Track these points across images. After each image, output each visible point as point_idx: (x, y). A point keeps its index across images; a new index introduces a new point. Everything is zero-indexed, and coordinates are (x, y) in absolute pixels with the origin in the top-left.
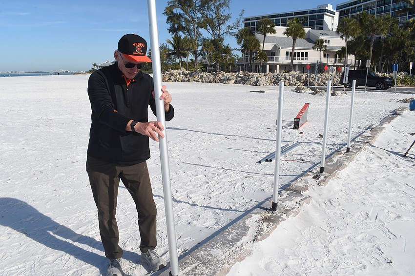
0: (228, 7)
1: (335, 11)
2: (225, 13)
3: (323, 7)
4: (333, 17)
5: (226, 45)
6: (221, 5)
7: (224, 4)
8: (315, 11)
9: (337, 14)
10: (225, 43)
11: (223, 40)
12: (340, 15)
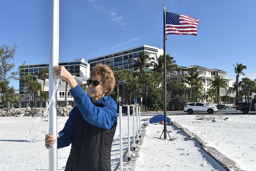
0: (12, 58)
1: (87, 63)
2: (11, 63)
3: (78, 60)
4: (86, 68)
5: (11, 87)
6: (7, 57)
7: (9, 56)
8: (74, 63)
9: (89, 65)
10: (10, 86)
11: (9, 83)
12: (91, 67)
